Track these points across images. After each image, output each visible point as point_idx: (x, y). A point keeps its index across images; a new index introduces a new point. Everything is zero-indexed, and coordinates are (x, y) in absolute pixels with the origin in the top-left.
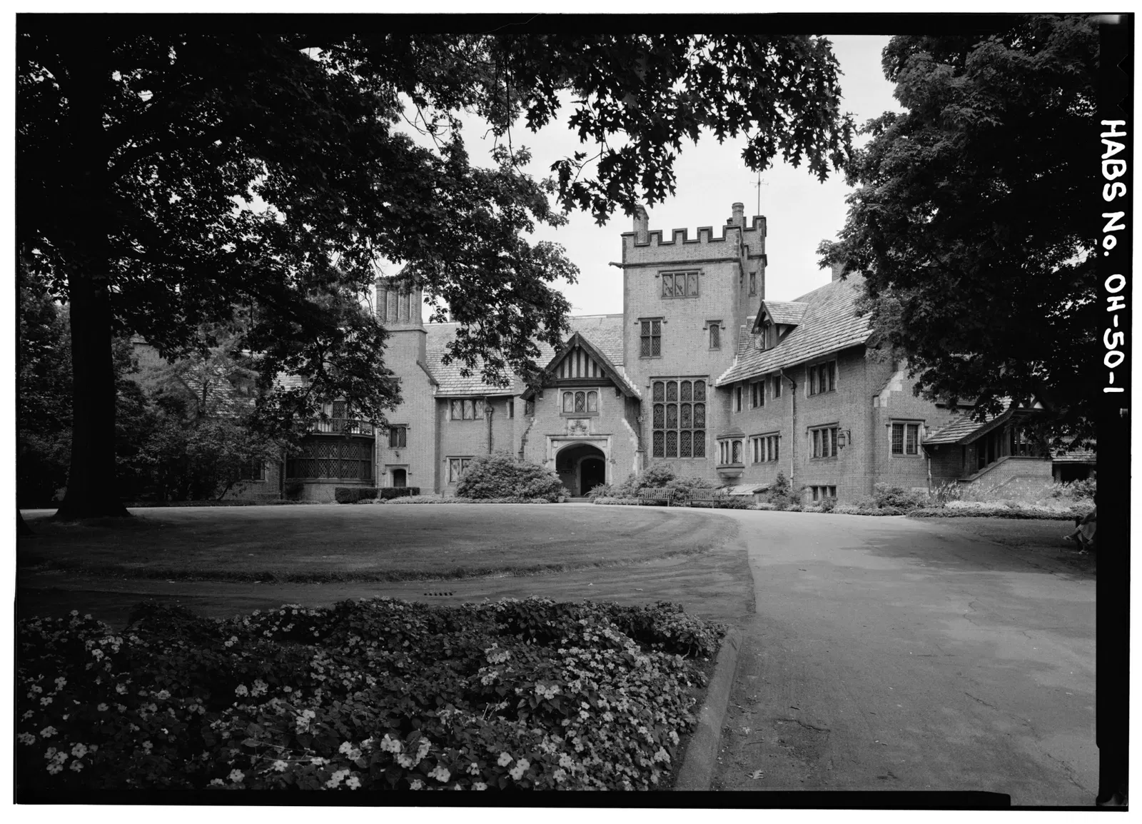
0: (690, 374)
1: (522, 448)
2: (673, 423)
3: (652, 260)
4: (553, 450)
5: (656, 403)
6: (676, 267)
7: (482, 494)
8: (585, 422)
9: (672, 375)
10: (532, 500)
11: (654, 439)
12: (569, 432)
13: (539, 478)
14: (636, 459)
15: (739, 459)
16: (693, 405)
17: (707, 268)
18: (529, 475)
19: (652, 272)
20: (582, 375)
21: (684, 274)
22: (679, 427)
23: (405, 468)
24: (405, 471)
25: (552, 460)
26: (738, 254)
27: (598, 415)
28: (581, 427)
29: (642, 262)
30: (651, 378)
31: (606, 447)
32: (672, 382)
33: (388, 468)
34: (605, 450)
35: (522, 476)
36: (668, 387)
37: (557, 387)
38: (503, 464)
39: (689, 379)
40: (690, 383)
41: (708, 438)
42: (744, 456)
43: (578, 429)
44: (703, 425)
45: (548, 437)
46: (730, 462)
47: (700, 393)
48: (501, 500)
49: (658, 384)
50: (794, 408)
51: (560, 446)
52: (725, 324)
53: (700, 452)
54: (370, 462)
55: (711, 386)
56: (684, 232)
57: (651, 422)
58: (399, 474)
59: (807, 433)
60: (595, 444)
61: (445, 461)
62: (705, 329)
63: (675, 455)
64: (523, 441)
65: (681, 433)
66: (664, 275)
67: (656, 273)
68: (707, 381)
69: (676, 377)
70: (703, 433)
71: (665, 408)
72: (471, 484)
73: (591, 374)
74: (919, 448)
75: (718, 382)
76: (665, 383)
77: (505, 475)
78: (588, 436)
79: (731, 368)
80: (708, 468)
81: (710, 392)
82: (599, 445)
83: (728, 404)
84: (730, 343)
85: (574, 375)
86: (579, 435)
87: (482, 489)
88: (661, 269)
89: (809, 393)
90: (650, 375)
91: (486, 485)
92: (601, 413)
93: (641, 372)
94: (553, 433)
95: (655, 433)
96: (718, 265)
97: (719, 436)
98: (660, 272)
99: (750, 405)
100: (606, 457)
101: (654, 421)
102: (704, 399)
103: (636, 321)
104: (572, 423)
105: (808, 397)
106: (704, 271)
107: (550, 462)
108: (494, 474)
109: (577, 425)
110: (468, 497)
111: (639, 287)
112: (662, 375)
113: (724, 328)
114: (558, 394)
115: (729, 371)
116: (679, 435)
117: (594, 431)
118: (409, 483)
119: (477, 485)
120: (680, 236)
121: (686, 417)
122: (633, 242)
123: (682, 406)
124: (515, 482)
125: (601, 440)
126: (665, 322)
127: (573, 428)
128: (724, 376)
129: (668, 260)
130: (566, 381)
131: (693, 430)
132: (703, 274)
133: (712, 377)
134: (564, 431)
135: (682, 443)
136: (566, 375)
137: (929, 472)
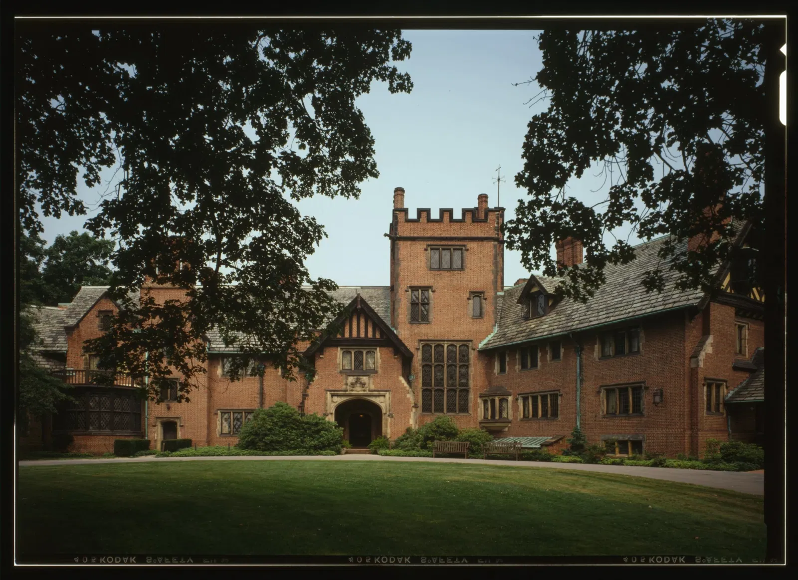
0: (456, 338)
1: (303, 403)
2: (439, 382)
3: (421, 234)
4: (333, 403)
5: (424, 363)
6: (443, 243)
7: (271, 448)
8: (365, 379)
9: (439, 339)
10: (321, 452)
11: (423, 396)
12: (348, 388)
13: (325, 431)
14: (412, 414)
15: (504, 415)
16: (458, 366)
17: (471, 245)
18: (316, 429)
19: (421, 246)
20: (362, 335)
21: (450, 249)
22: (445, 386)
23: (176, 420)
24: (176, 423)
25: (332, 414)
26: (498, 235)
27: (376, 372)
28: (361, 383)
29: (412, 235)
30: (421, 340)
31: (383, 402)
32: (439, 345)
33: (159, 420)
34: (383, 406)
35: (309, 429)
36: (435, 350)
37: (337, 346)
38: (291, 417)
39: (455, 343)
40: (456, 346)
41: (471, 396)
42: (510, 412)
43: (358, 385)
44: (467, 384)
45: (329, 393)
46: (497, 418)
47: (464, 356)
48: (292, 452)
49: (426, 346)
50: (581, 369)
51: (339, 400)
52: (487, 295)
53: (464, 409)
54: (140, 414)
55: (474, 349)
56: (450, 211)
57: (421, 381)
58: (170, 426)
59: (599, 392)
60: (373, 399)
61: (216, 414)
62: (469, 299)
63: (442, 411)
64: (303, 395)
65: (447, 391)
66: (431, 249)
67: (425, 247)
68: (470, 344)
69: (444, 341)
70: (467, 391)
71: (433, 368)
72: (261, 437)
73: (370, 335)
74: (721, 406)
75: (481, 346)
76: (433, 346)
77: (293, 428)
78: (367, 392)
79: (492, 335)
80: (472, 422)
81: (473, 355)
82: (377, 400)
83: (489, 367)
84: (491, 312)
85: (355, 334)
86: (358, 391)
87: (272, 442)
88: (429, 243)
89: (600, 356)
90: (420, 338)
91: (275, 438)
92: (380, 371)
93: (411, 335)
94: (333, 389)
95: (424, 391)
96: (480, 243)
97: (481, 394)
98: (428, 246)
99: (518, 367)
100: (384, 411)
101: (423, 380)
102: (468, 361)
103: (405, 288)
104: (351, 379)
105: (599, 359)
106: (468, 247)
107: (330, 416)
108: (282, 427)
109: (357, 382)
110: (256, 449)
111: (409, 258)
112: (430, 338)
113: (485, 299)
114: (339, 352)
115: (490, 337)
116: (445, 392)
117: (372, 387)
118: (180, 435)
119: (266, 438)
120: (446, 215)
121: (451, 377)
122: (404, 217)
123: (448, 366)
124: (303, 435)
125: (379, 396)
126: (433, 291)
127: (352, 384)
128: (485, 341)
129: (436, 235)
130: (347, 340)
131: (458, 388)
132: (467, 250)
133: (475, 341)
134: (344, 387)
135: (448, 400)
136: (347, 335)
137: (729, 428)
